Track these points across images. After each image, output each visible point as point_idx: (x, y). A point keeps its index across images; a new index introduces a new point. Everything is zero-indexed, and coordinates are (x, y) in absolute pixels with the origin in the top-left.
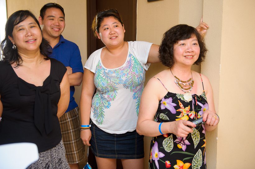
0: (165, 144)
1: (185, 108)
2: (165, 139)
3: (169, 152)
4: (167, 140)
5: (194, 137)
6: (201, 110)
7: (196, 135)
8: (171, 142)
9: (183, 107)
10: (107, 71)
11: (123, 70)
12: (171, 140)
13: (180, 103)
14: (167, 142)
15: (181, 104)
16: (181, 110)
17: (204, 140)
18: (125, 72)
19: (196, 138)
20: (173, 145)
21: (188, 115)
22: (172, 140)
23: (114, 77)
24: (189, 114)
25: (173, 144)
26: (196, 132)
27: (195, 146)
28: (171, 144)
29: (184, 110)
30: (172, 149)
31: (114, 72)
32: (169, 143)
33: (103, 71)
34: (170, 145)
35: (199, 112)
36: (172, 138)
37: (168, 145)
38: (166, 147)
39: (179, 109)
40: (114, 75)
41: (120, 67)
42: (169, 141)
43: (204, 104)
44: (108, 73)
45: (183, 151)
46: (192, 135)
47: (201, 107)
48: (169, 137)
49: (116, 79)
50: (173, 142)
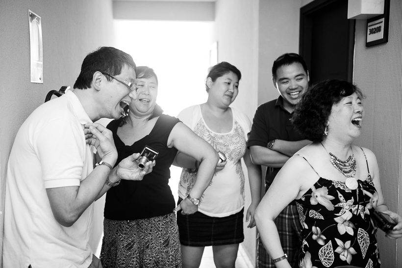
0: (322, 255)
1: (346, 201)
2: (322, 248)
3: (328, 266)
4: (325, 249)
5: (361, 241)
6: (369, 202)
7: (364, 239)
8: (331, 252)
9: (344, 201)
10: (212, 135)
11: (232, 137)
12: (330, 249)
13: (340, 195)
14: (325, 252)
15: (341, 197)
16: (340, 205)
17: (376, 245)
18: (234, 140)
19: (363, 244)
20: (333, 257)
21: (351, 211)
22: (332, 249)
23: (221, 144)
24: (352, 208)
25: (333, 255)
26: (364, 235)
27: (364, 256)
28: (330, 255)
29: (346, 204)
30: (333, 262)
31: (222, 137)
32: (328, 254)
33: (208, 133)
34: (330, 257)
35: (367, 205)
36: (331, 247)
37: (326, 256)
38: (325, 259)
39: (339, 204)
40: (221, 141)
41: (228, 133)
42: (328, 251)
43: (373, 193)
44: (214, 138)
45: (347, 264)
46: (359, 240)
47: (369, 198)
48: (326, 245)
49: (222, 147)
50: (333, 252)
